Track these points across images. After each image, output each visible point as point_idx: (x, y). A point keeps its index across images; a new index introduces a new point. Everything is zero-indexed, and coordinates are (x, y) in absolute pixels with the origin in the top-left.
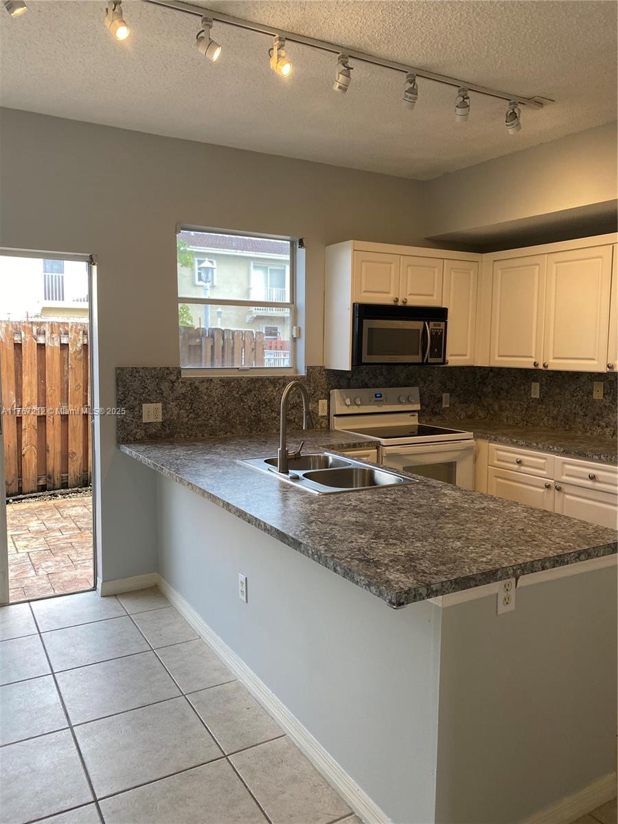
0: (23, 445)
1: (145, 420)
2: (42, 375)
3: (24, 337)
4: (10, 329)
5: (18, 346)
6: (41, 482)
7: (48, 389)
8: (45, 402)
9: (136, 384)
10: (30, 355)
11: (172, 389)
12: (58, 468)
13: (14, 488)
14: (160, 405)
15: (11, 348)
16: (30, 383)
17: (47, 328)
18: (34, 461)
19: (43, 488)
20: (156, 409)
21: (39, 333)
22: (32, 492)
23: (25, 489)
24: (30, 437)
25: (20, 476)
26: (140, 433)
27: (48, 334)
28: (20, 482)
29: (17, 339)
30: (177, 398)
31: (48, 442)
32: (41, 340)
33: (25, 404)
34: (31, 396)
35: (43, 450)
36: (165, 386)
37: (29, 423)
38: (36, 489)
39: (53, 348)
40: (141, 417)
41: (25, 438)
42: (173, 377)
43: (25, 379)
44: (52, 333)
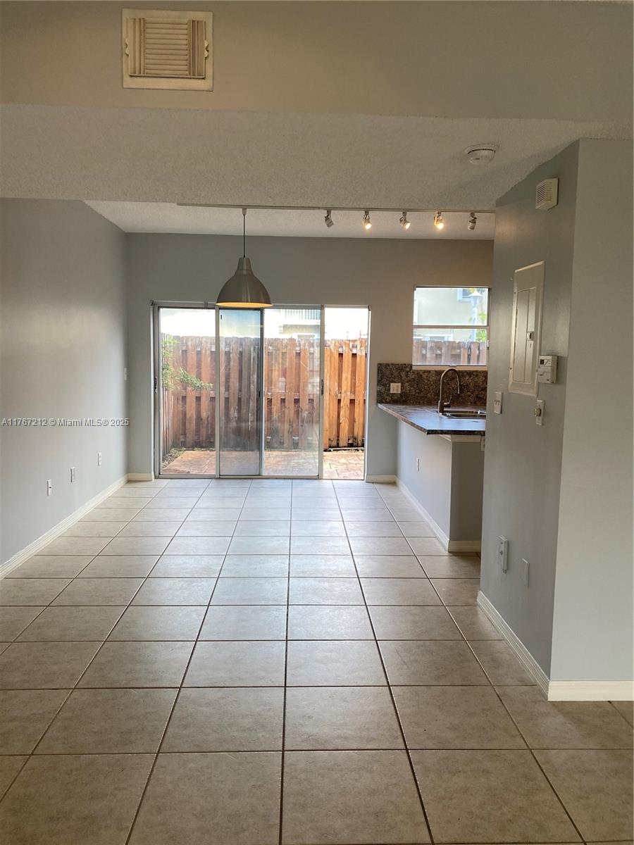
0: (341, 417)
1: (391, 392)
2: (354, 373)
3: (344, 350)
4: (337, 344)
5: (341, 355)
6: (350, 442)
7: (357, 382)
8: (355, 391)
9: (388, 373)
10: (347, 359)
11: (407, 376)
12: (360, 434)
13: (334, 443)
14: (400, 384)
15: (337, 356)
16: (347, 378)
17: (358, 343)
18: (347, 428)
19: (351, 445)
20: (398, 386)
21: (353, 347)
22: (345, 447)
23: (341, 445)
24: (345, 412)
25: (338, 437)
26: (389, 399)
27: (358, 348)
28: (338, 440)
29: (340, 351)
30: (409, 381)
31: (355, 416)
32: (354, 351)
33: (343, 391)
34: (347, 386)
35: (352, 421)
36: (403, 374)
37: (345, 402)
38: (347, 445)
39: (361, 357)
40: (389, 390)
41: (342, 413)
42: (408, 369)
43: (344, 376)
44: (361, 346)
